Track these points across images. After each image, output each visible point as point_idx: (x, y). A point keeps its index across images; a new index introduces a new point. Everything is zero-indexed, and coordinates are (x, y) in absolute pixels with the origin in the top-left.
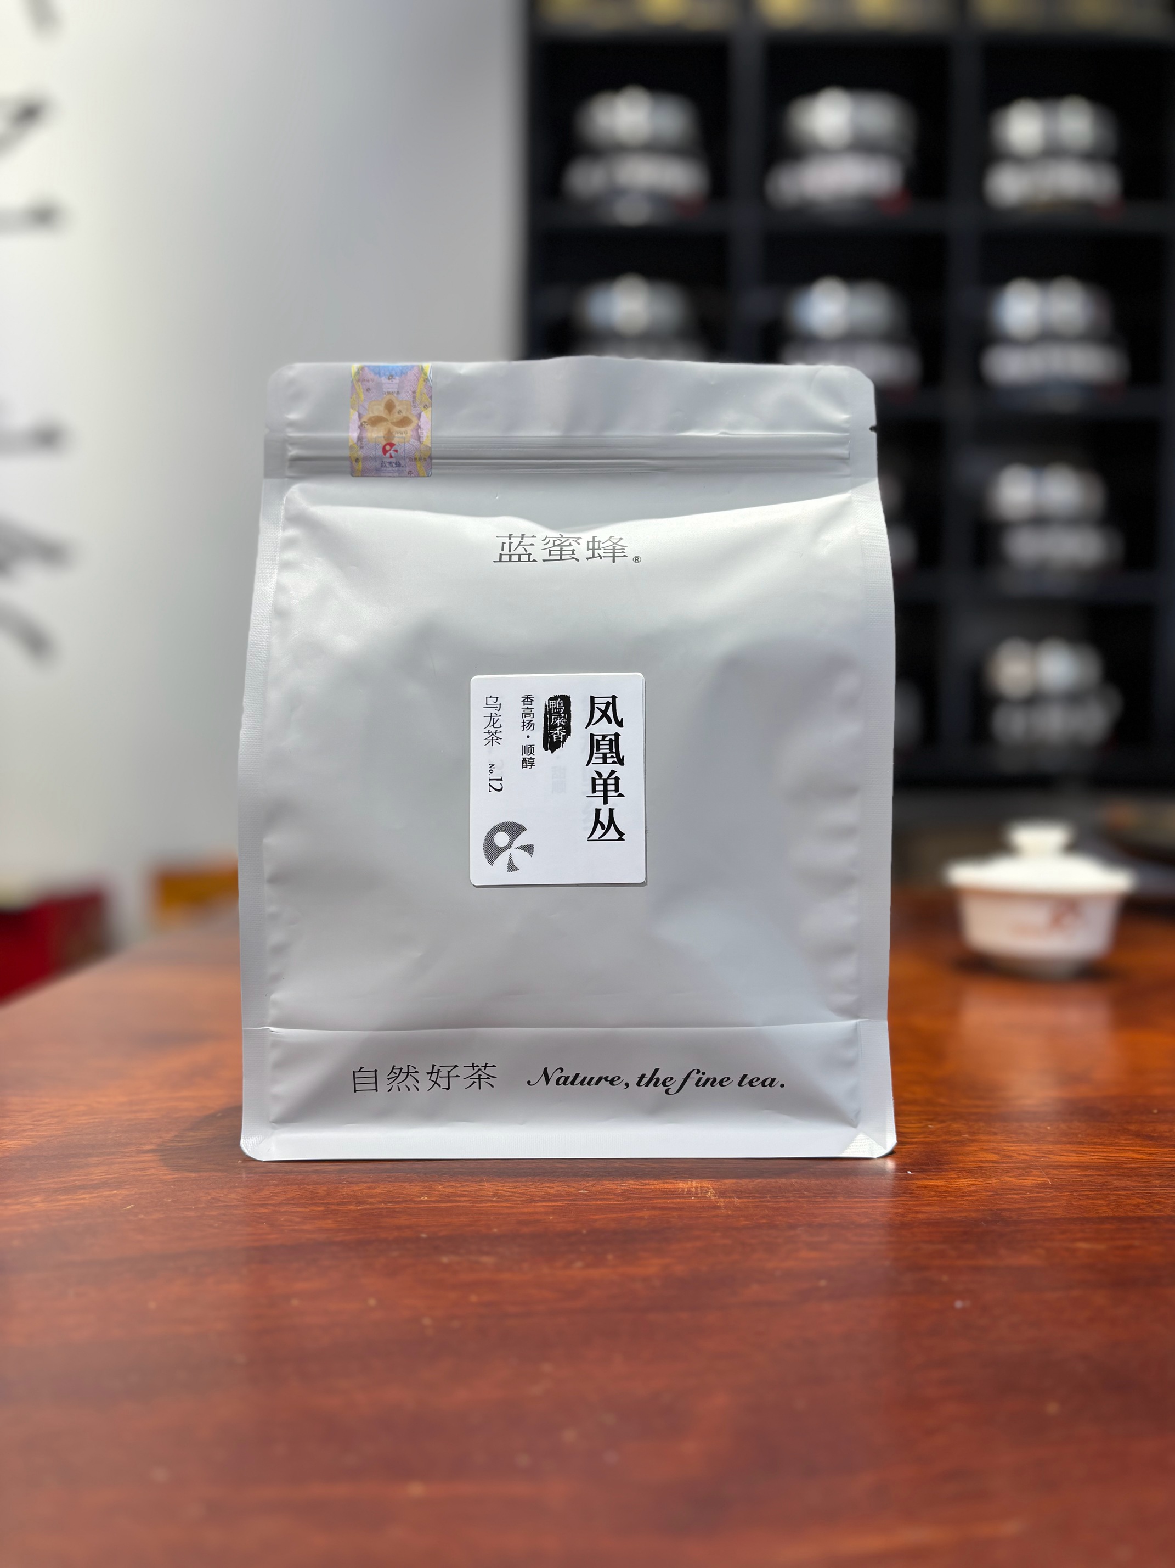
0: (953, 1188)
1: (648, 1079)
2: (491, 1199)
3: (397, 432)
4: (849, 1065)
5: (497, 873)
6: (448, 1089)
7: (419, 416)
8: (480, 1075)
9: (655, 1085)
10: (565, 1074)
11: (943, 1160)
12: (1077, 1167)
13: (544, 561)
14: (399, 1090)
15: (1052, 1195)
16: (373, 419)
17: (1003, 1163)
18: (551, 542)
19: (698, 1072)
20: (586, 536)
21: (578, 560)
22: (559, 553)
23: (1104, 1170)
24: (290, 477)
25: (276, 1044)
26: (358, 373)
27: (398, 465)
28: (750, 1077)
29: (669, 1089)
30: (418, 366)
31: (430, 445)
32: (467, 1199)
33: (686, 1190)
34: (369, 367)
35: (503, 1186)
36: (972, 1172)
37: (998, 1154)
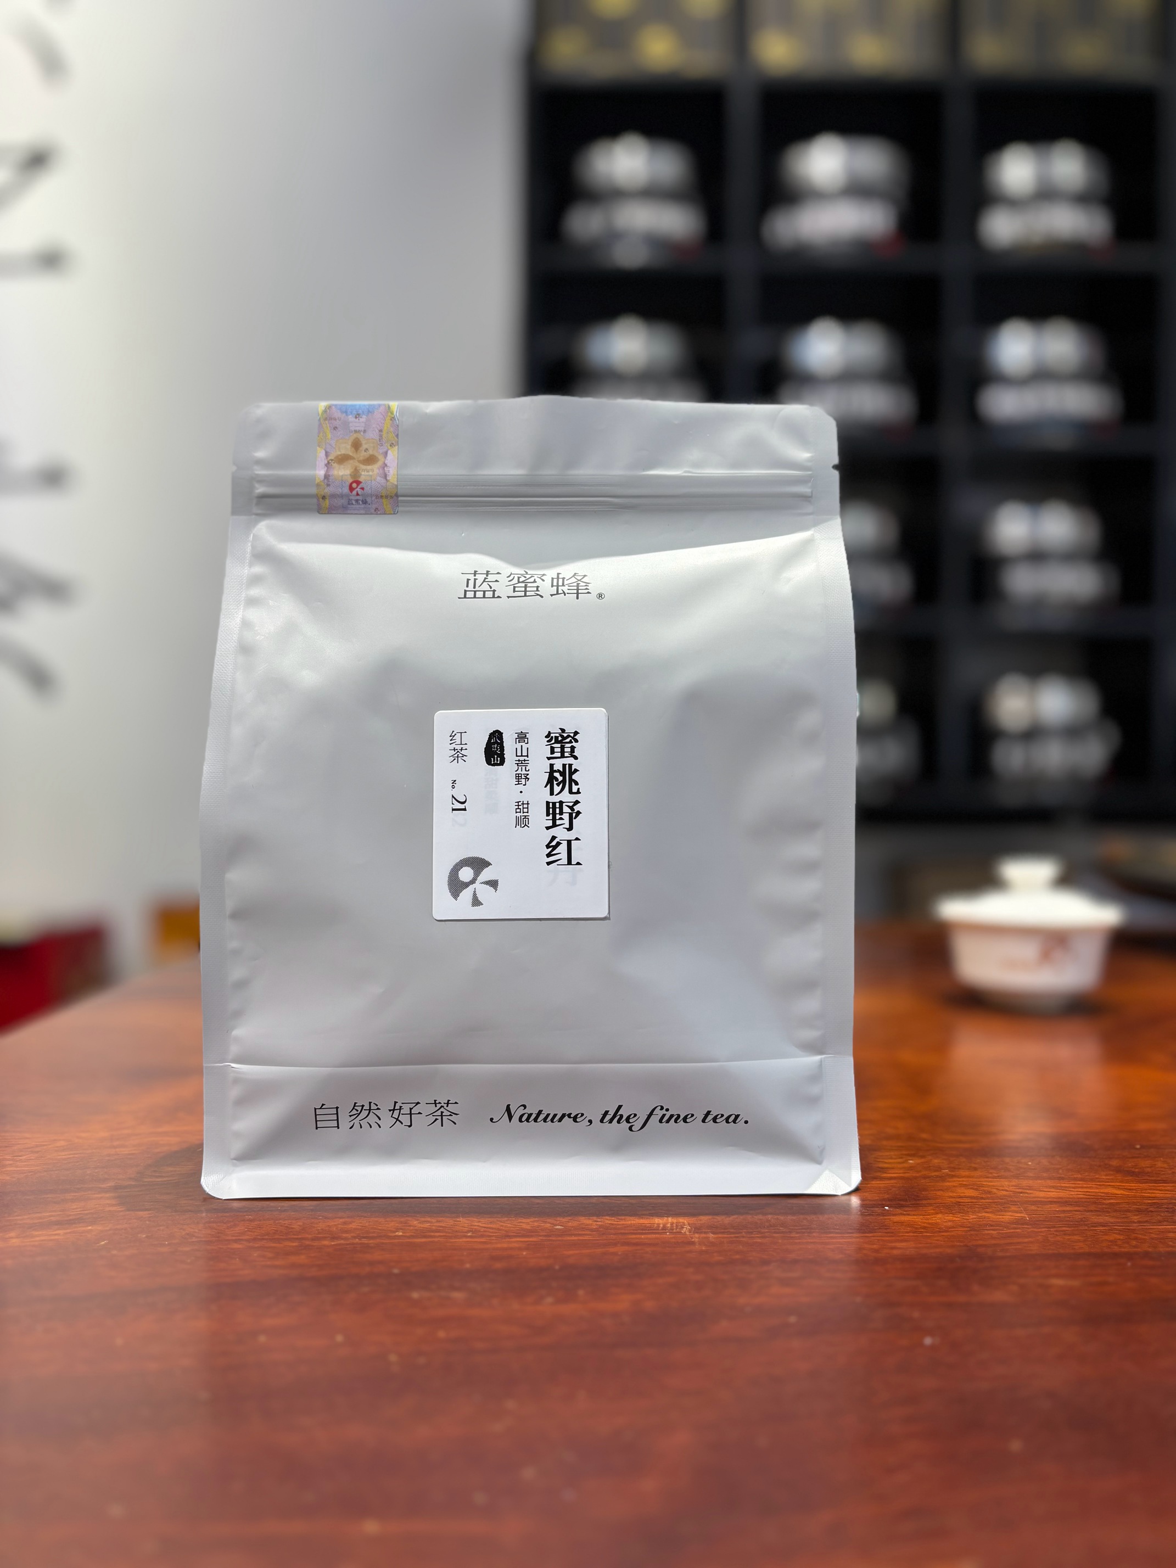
0: (929, 1224)
1: (611, 1116)
2: (466, 1234)
3: (364, 470)
4: (813, 1101)
5: (461, 907)
6: (410, 1126)
7: (386, 454)
8: (442, 1112)
9: (619, 1122)
10: (528, 1111)
11: (922, 1196)
12: (1055, 1202)
13: (508, 597)
14: (361, 1127)
15: (1029, 1230)
16: (340, 457)
17: (982, 1198)
18: (516, 579)
19: (662, 1108)
20: (551, 573)
21: (542, 597)
22: (524, 589)
23: (1082, 1206)
24: (257, 514)
25: (236, 1081)
26: (325, 411)
27: (365, 502)
28: (714, 1114)
29: (633, 1125)
30: (384, 405)
31: (396, 483)
32: (442, 1234)
33: (661, 1226)
34: (336, 405)
35: (479, 1222)
36: (949, 1208)
37: (976, 1189)
